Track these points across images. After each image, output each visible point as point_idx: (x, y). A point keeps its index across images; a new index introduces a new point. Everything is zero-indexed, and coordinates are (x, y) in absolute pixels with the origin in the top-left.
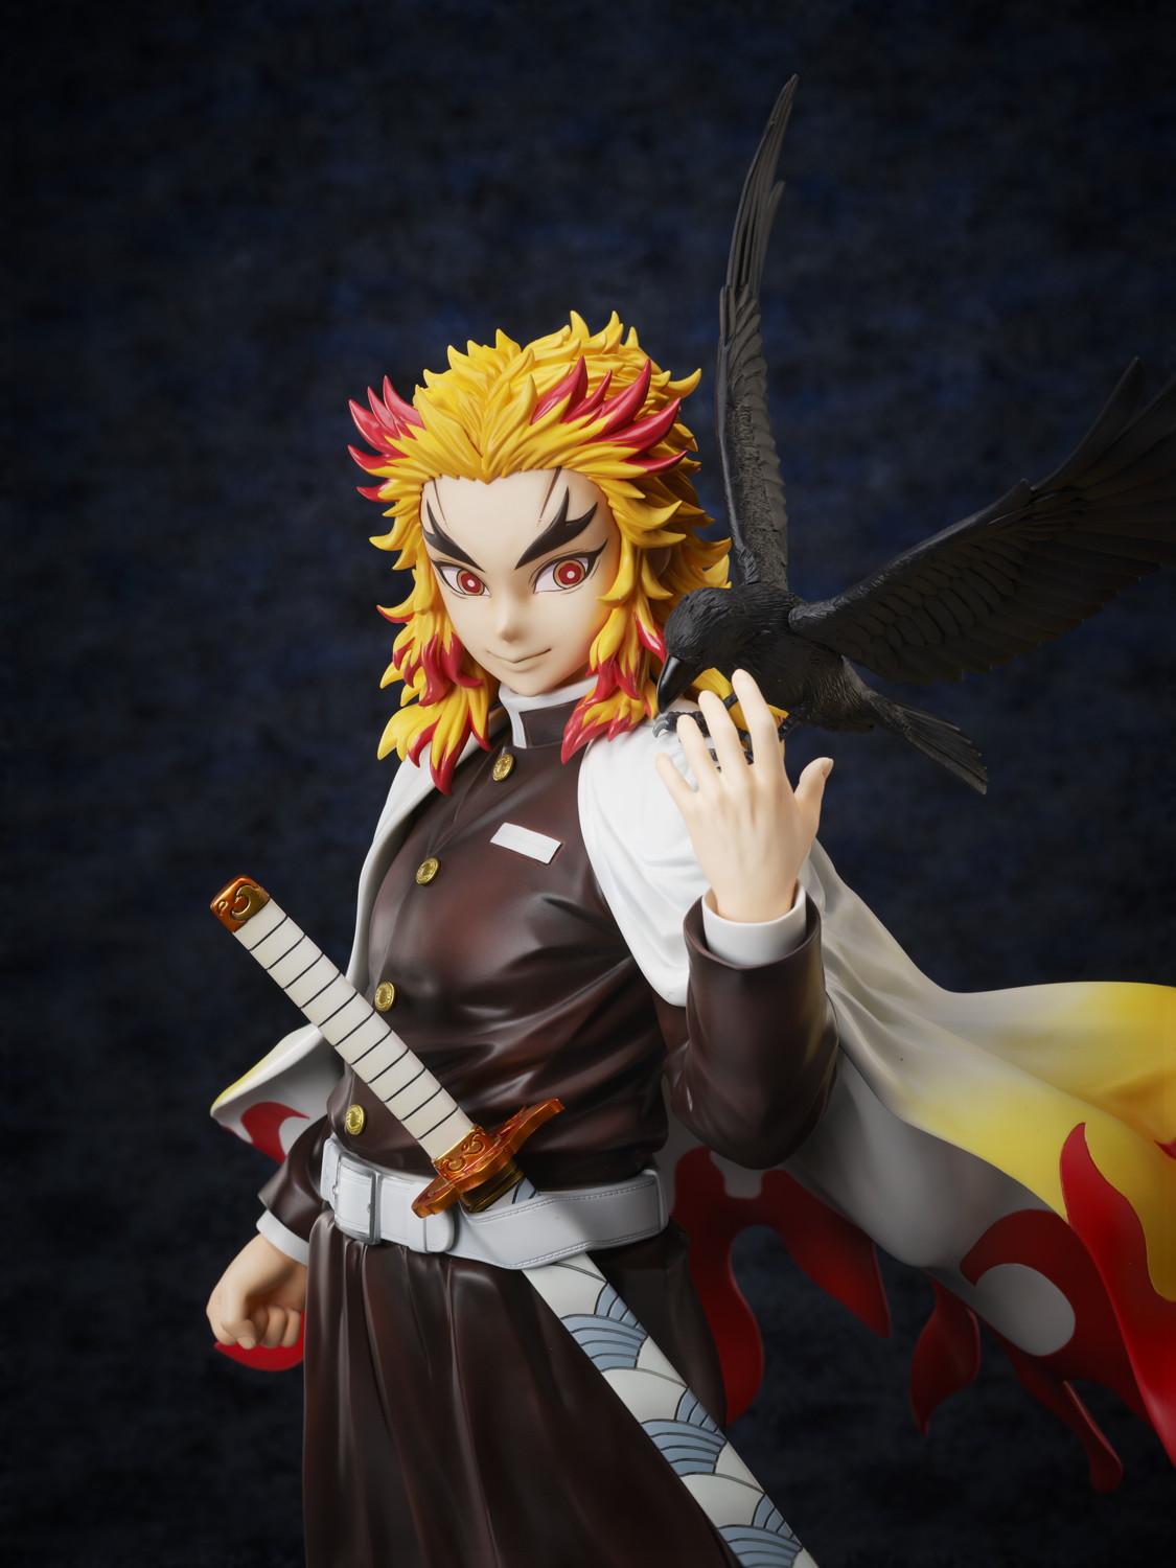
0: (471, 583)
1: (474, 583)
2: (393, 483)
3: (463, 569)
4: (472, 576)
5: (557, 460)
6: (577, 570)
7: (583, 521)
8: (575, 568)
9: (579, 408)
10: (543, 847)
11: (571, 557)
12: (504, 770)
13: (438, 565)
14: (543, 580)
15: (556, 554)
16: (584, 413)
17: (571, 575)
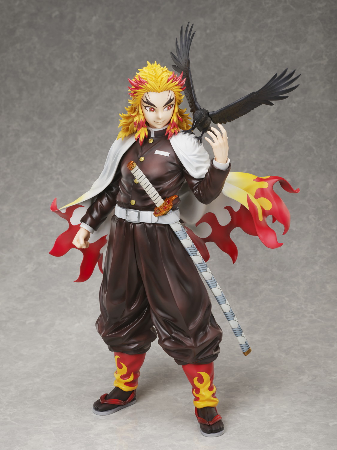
0: (152, 110)
3: (151, 107)
7: (173, 99)
8: (170, 107)
9: (174, 80)
10: (166, 154)
11: (170, 105)
12: (151, 141)
13: (145, 107)
14: (165, 109)
15: (168, 105)
16: (175, 81)
17: (170, 108)
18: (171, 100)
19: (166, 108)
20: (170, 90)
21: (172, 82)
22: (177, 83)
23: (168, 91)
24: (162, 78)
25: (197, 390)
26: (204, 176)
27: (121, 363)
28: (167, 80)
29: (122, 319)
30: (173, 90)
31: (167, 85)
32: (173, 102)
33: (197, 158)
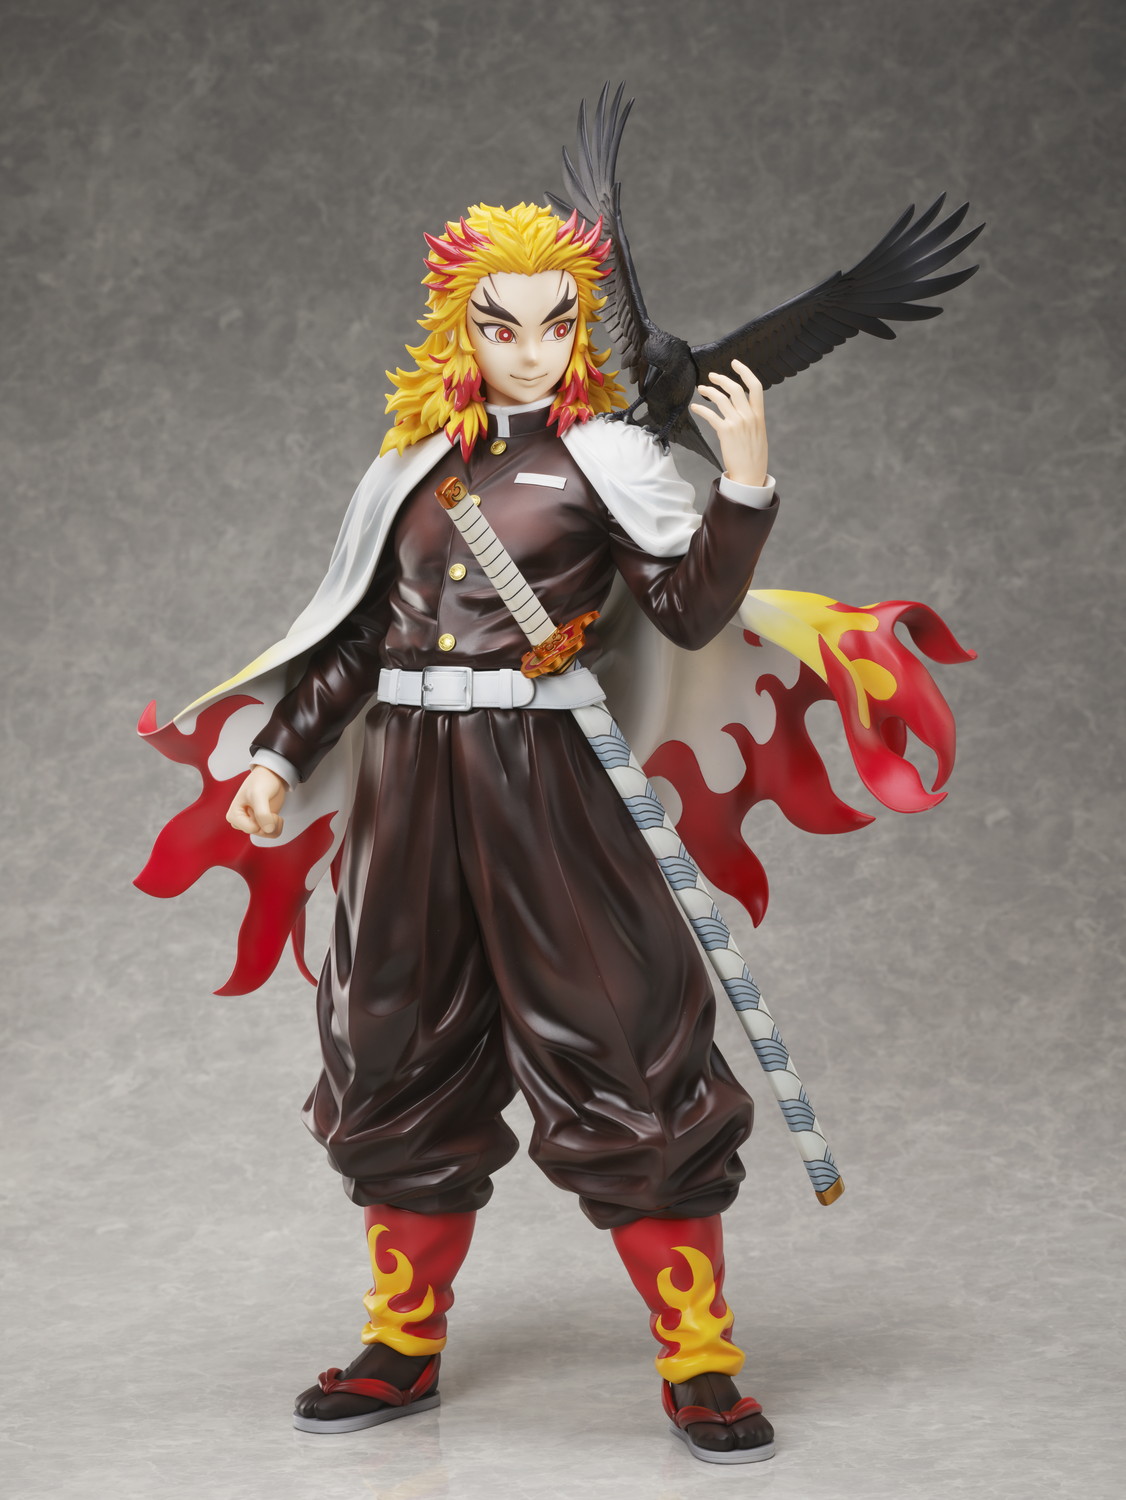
0: (506, 335)
1: (507, 335)
2: (459, 278)
3: (502, 326)
4: (509, 331)
5: (563, 267)
6: (565, 328)
7: (573, 300)
8: (564, 328)
9: (576, 237)
10: (555, 481)
11: (564, 321)
12: (499, 449)
13: (482, 326)
14: (548, 334)
15: (558, 319)
16: (578, 240)
17: (562, 331)
18: (566, 305)
19: (551, 331)
20: (563, 270)
21: (571, 242)
22: (586, 247)
23: (559, 273)
24: (538, 230)
25: (672, 1318)
26: (685, 549)
27: (391, 1250)
28: (552, 236)
29: (403, 1072)
30: (574, 271)
31: (554, 249)
32: (572, 313)
33: (659, 490)
